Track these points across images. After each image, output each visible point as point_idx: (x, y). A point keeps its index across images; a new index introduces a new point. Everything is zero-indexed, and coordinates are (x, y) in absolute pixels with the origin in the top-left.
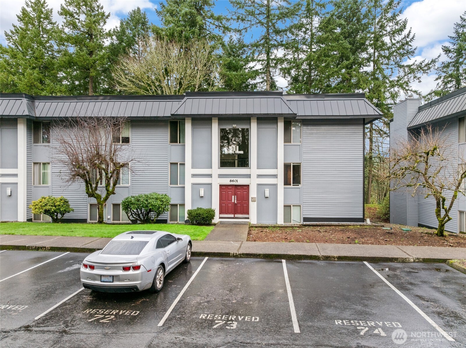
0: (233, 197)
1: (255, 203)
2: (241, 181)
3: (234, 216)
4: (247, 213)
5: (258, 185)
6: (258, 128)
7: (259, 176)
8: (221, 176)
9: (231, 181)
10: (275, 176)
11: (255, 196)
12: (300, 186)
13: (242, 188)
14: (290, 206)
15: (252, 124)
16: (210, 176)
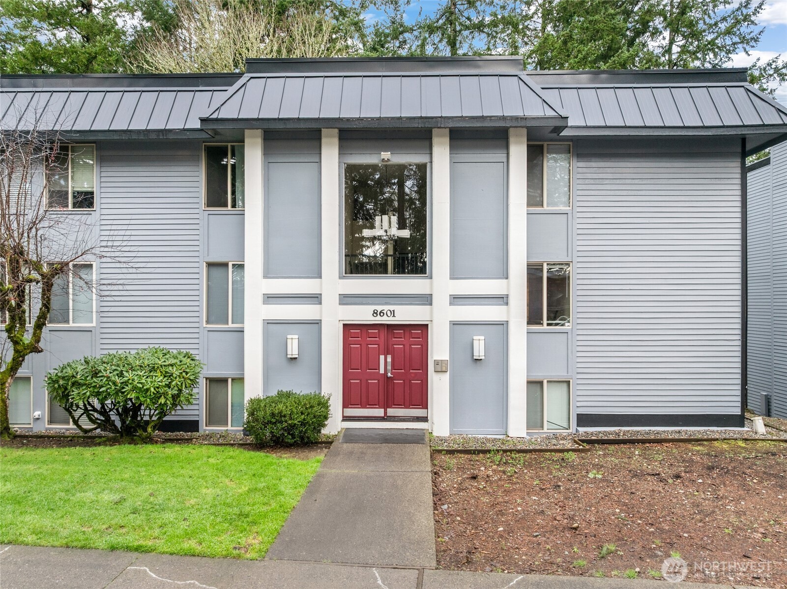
0: (382, 357)
1: (446, 377)
2: (406, 314)
3: (385, 413)
4: (423, 403)
5: (454, 324)
6: (453, 163)
7: (456, 299)
8: (346, 299)
9: (375, 313)
10: (503, 299)
11: (446, 357)
12: (568, 327)
13: (407, 335)
14: (541, 383)
15: (436, 150)
16: (316, 298)
